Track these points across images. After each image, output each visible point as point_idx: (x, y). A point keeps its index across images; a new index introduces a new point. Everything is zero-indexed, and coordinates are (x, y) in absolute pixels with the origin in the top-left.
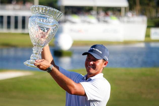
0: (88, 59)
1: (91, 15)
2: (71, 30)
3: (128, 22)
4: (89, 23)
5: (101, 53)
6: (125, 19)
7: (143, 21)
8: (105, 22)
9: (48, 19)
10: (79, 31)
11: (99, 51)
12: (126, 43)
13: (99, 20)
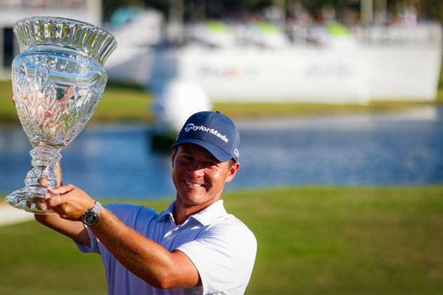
0: (184, 159)
1: (268, 21)
2: (206, 71)
3: (385, 42)
4: (261, 46)
5: (226, 140)
6: (376, 33)
7: (431, 38)
8: (312, 42)
9: (71, 56)
10: (230, 73)
11: (219, 135)
12: (377, 107)
13: (290, 37)
